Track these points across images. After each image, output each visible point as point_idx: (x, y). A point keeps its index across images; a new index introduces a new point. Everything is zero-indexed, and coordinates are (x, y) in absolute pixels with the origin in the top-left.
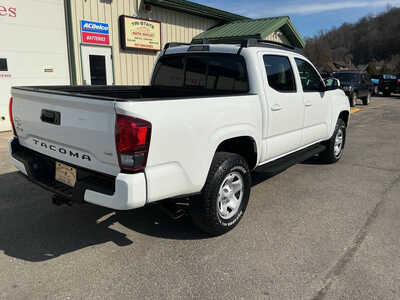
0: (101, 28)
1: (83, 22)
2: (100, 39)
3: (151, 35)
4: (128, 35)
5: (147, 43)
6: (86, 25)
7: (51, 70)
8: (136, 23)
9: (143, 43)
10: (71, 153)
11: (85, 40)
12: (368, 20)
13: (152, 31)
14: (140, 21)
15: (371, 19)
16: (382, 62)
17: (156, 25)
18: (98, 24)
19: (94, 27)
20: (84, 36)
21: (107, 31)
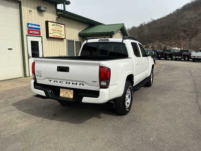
0: (36, 27)
1: (28, 24)
2: (36, 33)
3: (61, 31)
4: (50, 31)
5: (59, 35)
6: (29, 26)
7: (11, 49)
8: (54, 25)
9: (57, 35)
10: (73, 83)
11: (29, 33)
12: (143, 25)
13: (61, 29)
14: (55, 24)
15: (145, 24)
16: (151, 44)
17: (63, 26)
18: (35, 25)
19: (33, 26)
20: (29, 31)
21: (40, 29)
